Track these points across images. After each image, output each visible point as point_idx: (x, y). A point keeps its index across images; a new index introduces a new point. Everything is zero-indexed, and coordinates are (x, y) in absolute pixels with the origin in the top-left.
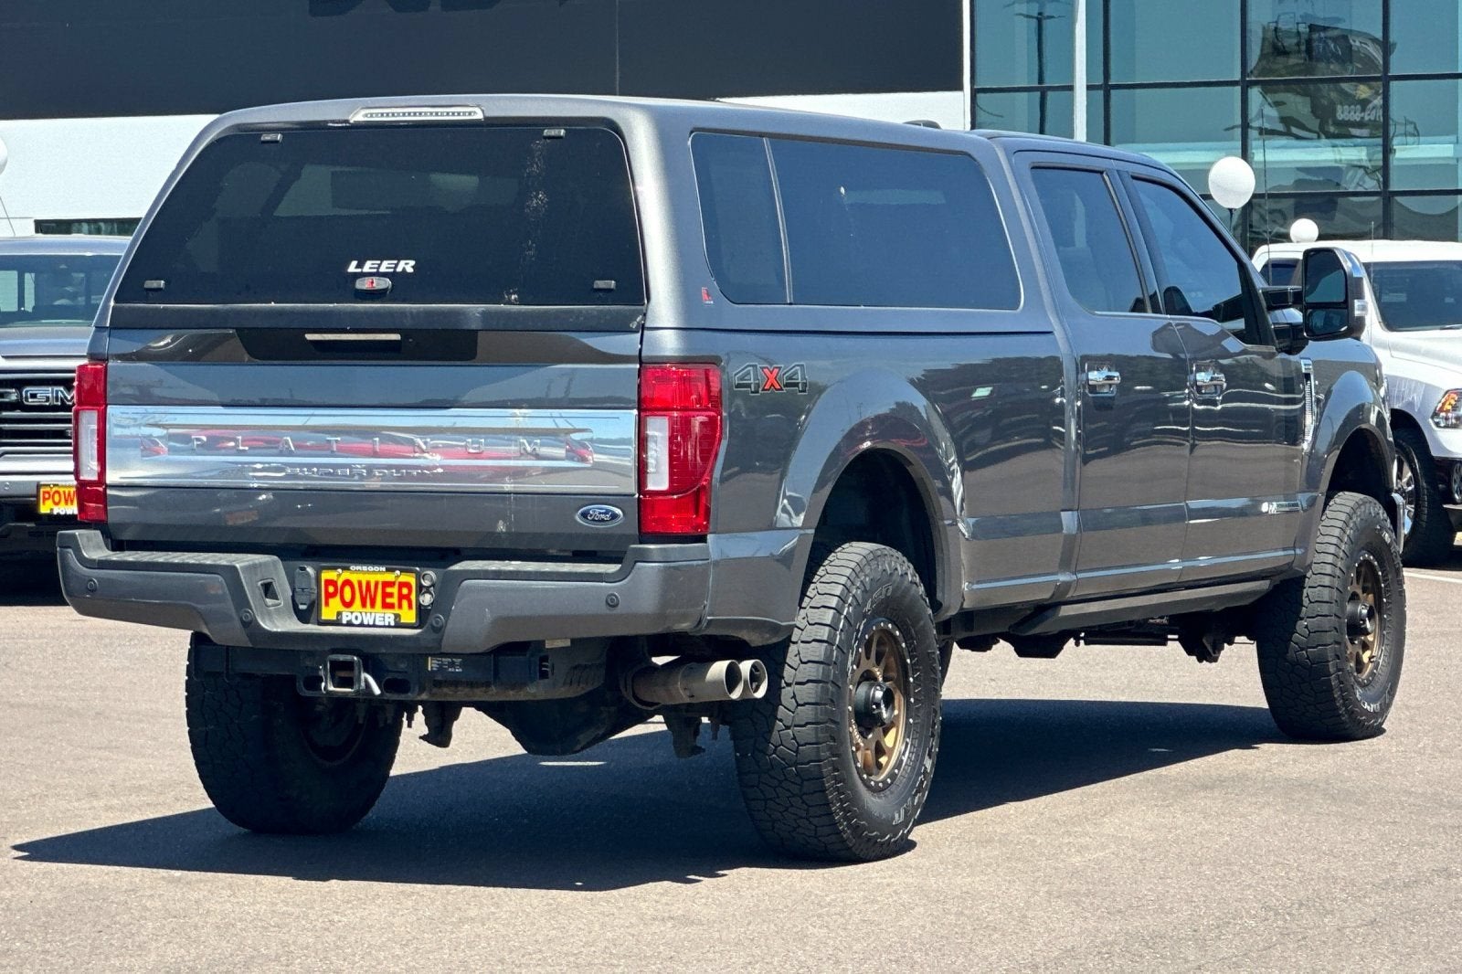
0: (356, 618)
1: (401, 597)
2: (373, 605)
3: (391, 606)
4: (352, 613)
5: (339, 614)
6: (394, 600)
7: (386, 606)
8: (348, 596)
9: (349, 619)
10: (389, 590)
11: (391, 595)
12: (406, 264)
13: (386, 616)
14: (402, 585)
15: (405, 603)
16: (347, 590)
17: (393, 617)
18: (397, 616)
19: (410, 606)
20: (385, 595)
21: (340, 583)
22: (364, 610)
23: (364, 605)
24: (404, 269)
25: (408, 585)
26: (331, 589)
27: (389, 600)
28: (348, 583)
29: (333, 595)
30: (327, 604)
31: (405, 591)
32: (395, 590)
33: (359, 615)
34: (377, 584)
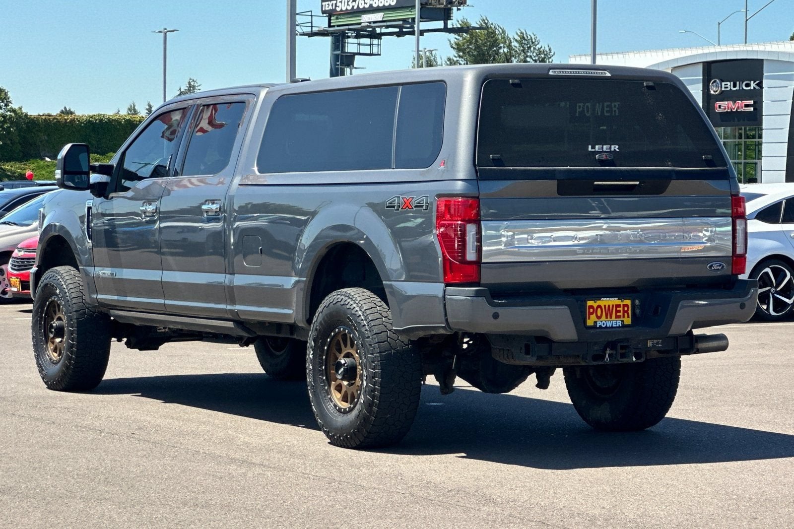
0: (604, 324)
1: (624, 312)
2: (611, 317)
3: (619, 317)
4: (601, 321)
5: (596, 322)
6: (621, 314)
7: (617, 317)
8: (599, 313)
9: (600, 325)
10: (618, 309)
11: (619, 311)
12: (615, 147)
13: (618, 322)
14: (625, 306)
15: (626, 314)
16: (599, 310)
17: (621, 322)
18: (623, 321)
19: (628, 317)
20: (617, 311)
21: (595, 307)
22: (607, 320)
23: (607, 317)
24: (614, 149)
25: (627, 306)
26: (591, 310)
27: (618, 314)
28: (599, 306)
29: (592, 313)
30: (589, 319)
31: (626, 309)
32: (621, 309)
33: (605, 322)
34: (613, 306)
